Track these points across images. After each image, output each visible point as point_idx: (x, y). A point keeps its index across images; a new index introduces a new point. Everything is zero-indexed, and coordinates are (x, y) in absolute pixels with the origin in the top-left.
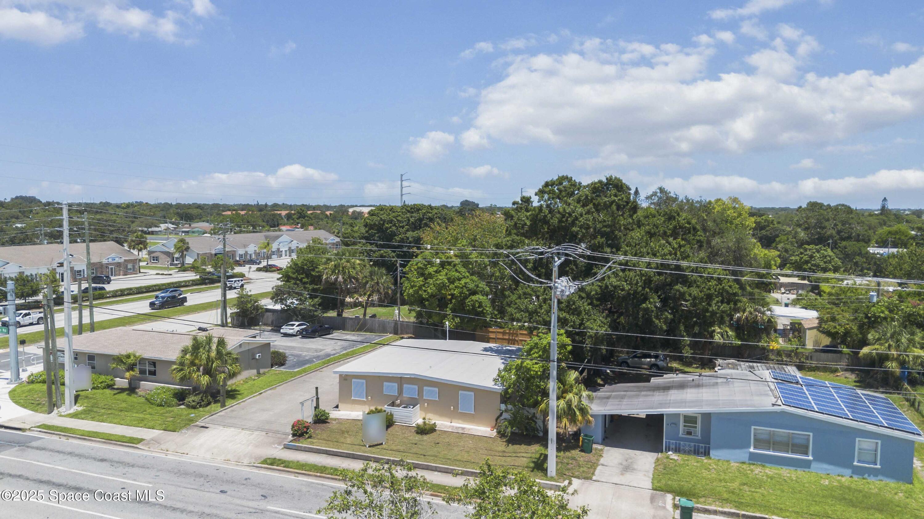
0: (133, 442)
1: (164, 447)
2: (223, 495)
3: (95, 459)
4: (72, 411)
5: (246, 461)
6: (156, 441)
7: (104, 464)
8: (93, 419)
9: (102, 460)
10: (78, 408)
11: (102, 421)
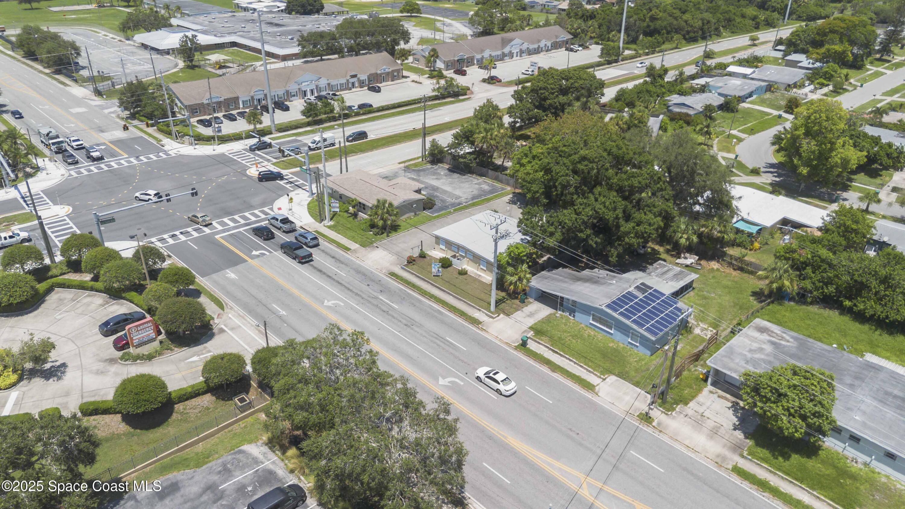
0: (347, 249)
1: (357, 255)
2: (367, 287)
3: (330, 256)
4: (329, 224)
5: (384, 271)
6: (355, 251)
7: (333, 260)
8: (336, 231)
9: (333, 257)
10: (332, 223)
11: (339, 233)
